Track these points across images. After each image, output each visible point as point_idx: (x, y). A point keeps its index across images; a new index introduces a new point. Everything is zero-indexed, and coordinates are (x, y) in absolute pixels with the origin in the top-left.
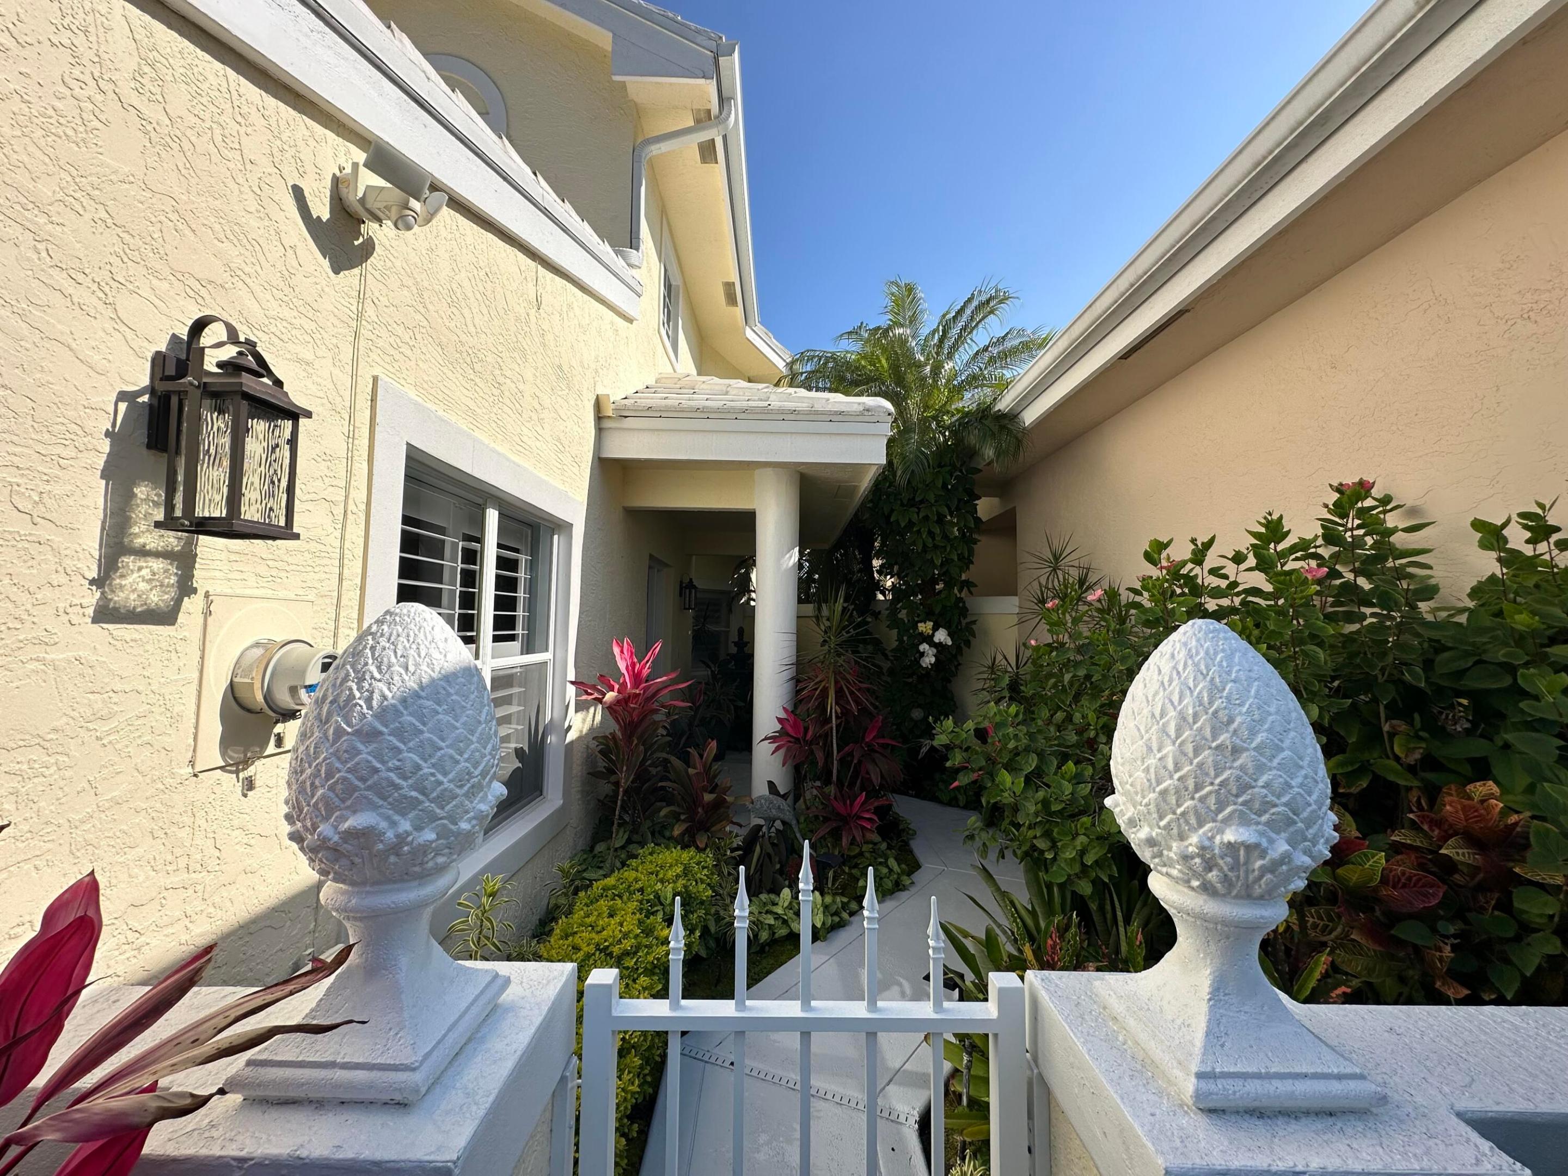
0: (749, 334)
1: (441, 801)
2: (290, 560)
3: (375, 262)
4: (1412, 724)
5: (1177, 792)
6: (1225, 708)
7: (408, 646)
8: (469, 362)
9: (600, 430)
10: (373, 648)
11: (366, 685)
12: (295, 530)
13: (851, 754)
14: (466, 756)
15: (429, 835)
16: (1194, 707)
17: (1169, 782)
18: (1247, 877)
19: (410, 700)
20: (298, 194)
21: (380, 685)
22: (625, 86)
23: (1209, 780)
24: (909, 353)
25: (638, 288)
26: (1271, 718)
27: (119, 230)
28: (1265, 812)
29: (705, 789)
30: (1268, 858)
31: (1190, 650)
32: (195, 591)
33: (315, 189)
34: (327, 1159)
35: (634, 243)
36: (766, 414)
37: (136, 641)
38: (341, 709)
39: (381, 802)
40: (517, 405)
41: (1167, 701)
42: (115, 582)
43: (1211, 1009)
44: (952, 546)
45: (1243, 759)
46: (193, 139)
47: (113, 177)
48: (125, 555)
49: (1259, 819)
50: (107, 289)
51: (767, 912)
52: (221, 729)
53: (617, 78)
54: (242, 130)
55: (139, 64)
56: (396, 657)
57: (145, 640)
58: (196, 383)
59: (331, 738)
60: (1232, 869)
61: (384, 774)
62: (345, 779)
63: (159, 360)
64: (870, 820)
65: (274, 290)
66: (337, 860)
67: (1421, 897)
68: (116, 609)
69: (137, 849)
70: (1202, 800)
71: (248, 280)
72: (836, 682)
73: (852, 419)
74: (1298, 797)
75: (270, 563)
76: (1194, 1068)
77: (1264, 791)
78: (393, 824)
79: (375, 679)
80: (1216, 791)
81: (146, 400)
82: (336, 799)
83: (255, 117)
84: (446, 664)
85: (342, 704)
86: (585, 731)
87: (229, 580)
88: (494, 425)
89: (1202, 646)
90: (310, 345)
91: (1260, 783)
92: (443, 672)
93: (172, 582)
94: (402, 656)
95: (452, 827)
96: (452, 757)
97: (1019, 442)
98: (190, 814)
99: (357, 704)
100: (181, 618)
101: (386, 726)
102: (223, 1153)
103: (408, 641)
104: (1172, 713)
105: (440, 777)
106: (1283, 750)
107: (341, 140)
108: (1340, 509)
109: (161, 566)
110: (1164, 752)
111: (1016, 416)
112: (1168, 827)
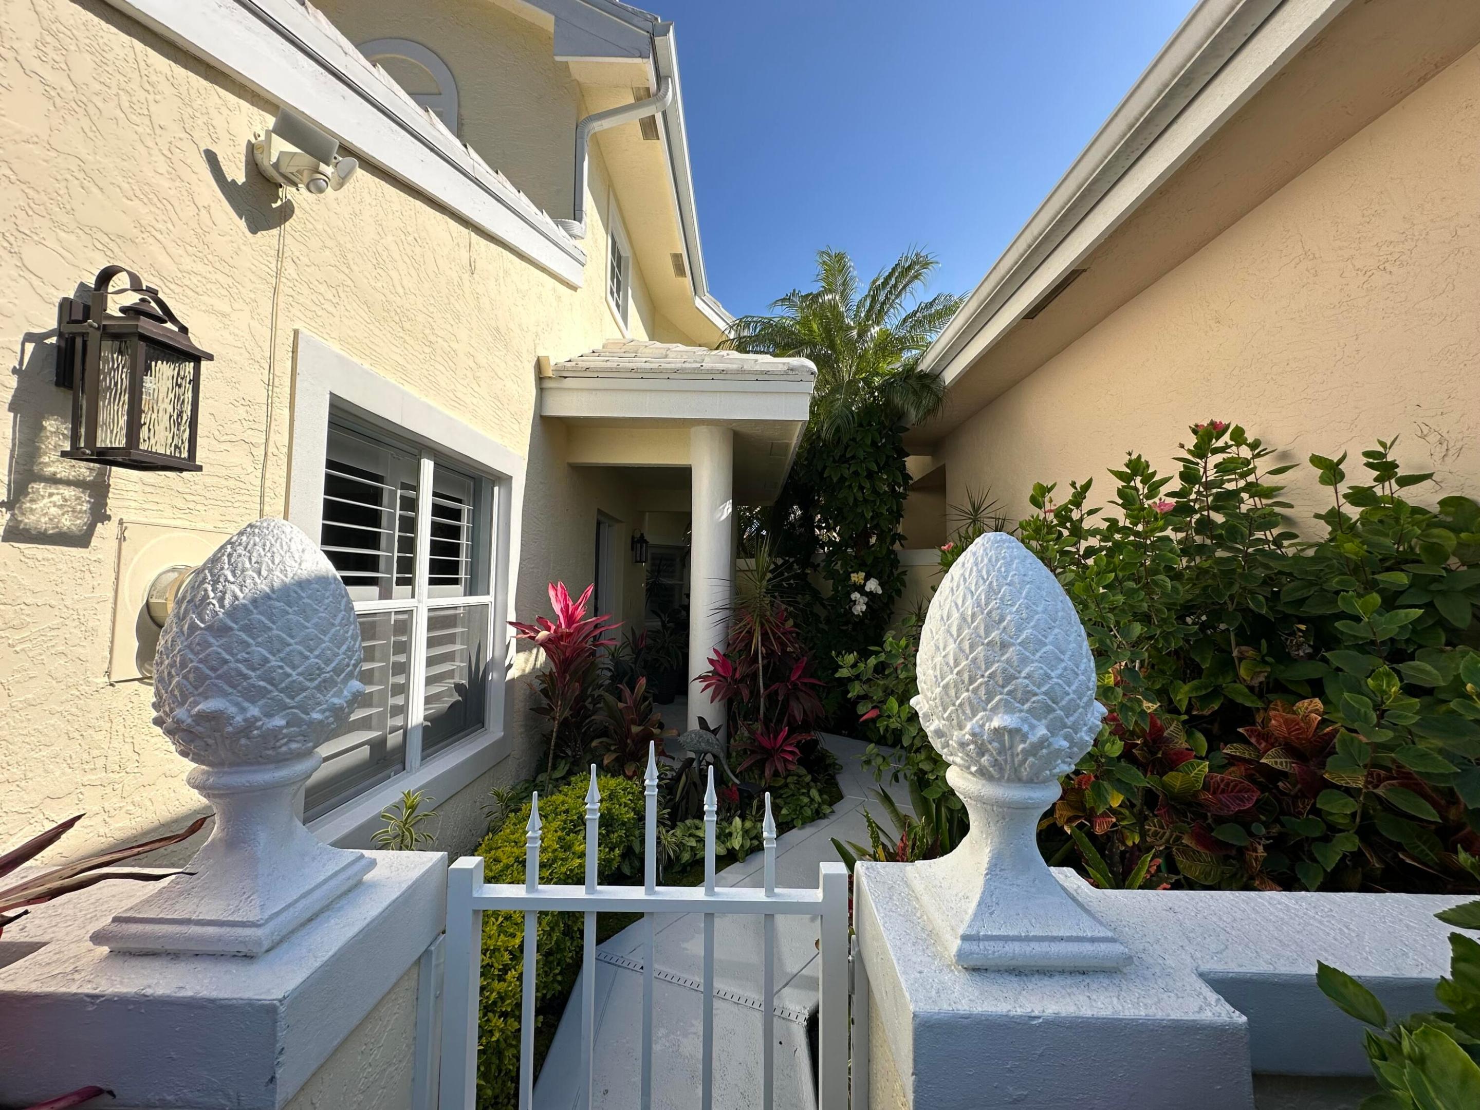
0: (698, 303)
1: (292, 690)
2: (208, 495)
3: (294, 223)
4: (1258, 649)
5: (956, 686)
6: (998, 608)
7: (263, 553)
8: (398, 321)
9: (541, 390)
10: (230, 555)
11: (220, 587)
12: (197, 463)
13: (776, 693)
14: (317, 653)
15: (279, 721)
16: (973, 608)
17: (950, 677)
18: (1013, 761)
19: (261, 602)
20: (212, 159)
21: (233, 586)
22: (568, 67)
23: (980, 673)
24: (839, 317)
25: (581, 258)
26: (1037, 617)
27: (23, 187)
28: (1027, 700)
29: (634, 722)
30: (1028, 742)
31: (977, 559)
32: (109, 518)
33: (229, 154)
34: (168, 996)
35: (577, 214)
36: (698, 374)
37: (48, 560)
38: (197, 607)
39: (231, 690)
40: (451, 363)
41: (953, 604)
42: (24, 506)
43: (987, 882)
44: (881, 500)
45: (1011, 652)
46: (100, 105)
47: (17, 137)
48: (35, 481)
49: (1022, 707)
50: (12, 239)
51: (691, 835)
52: (136, 644)
53: (558, 59)
54: (151, 98)
55: (41, 33)
56: (250, 563)
57: (57, 560)
58: (96, 325)
59: (186, 633)
60: (999, 753)
61: (232, 665)
62: (197, 668)
63: (66, 305)
64: (792, 753)
65: (187, 246)
66: (192, 741)
67: (1237, 801)
68: (27, 530)
69: (52, 748)
70: (975, 691)
71: (159, 236)
72: (762, 625)
73: (776, 378)
74: (1057, 687)
75: (188, 497)
76: (961, 931)
77: (1027, 681)
78: (243, 710)
79: (229, 582)
80: (986, 682)
81: (54, 342)
82: (189, 686)
83: (164, 86)
84: (299, 571)
85: (198, 603)
86: (527, 670)
87: (144, 510)
88: (425, 380)
89: (987, 554)
90: (226, 299)
91: (1023, 674)
92: (296, 578)
93: (84, 508)
94: (257, 562)
95: (304, 716)
96: (301, 653)
97: (939, 400)
98: (107, 719)
99: (209, 604)
100: (94, 542)
101: (236, 623)
102: (80, 991)
103: (264, 549)
104: (956, 615)
105: (288, 670)
106: (1045, 645)
107: (256, 109)
108: (1201, 451)
109: (73, 493)
110: (948, 649)
111: (938, 376)
112: (950, 718)
